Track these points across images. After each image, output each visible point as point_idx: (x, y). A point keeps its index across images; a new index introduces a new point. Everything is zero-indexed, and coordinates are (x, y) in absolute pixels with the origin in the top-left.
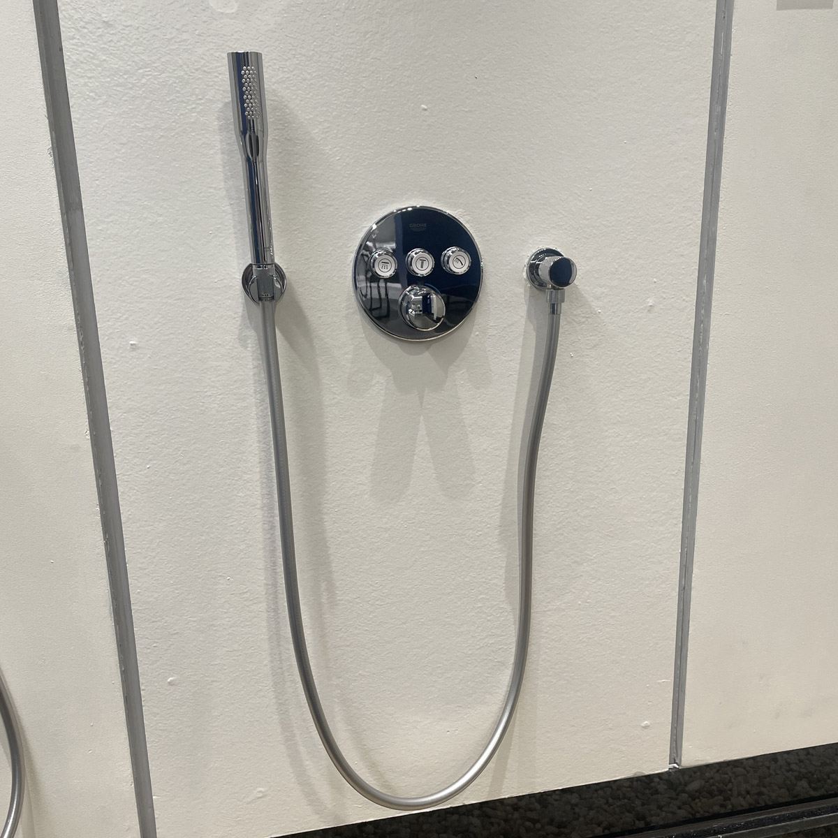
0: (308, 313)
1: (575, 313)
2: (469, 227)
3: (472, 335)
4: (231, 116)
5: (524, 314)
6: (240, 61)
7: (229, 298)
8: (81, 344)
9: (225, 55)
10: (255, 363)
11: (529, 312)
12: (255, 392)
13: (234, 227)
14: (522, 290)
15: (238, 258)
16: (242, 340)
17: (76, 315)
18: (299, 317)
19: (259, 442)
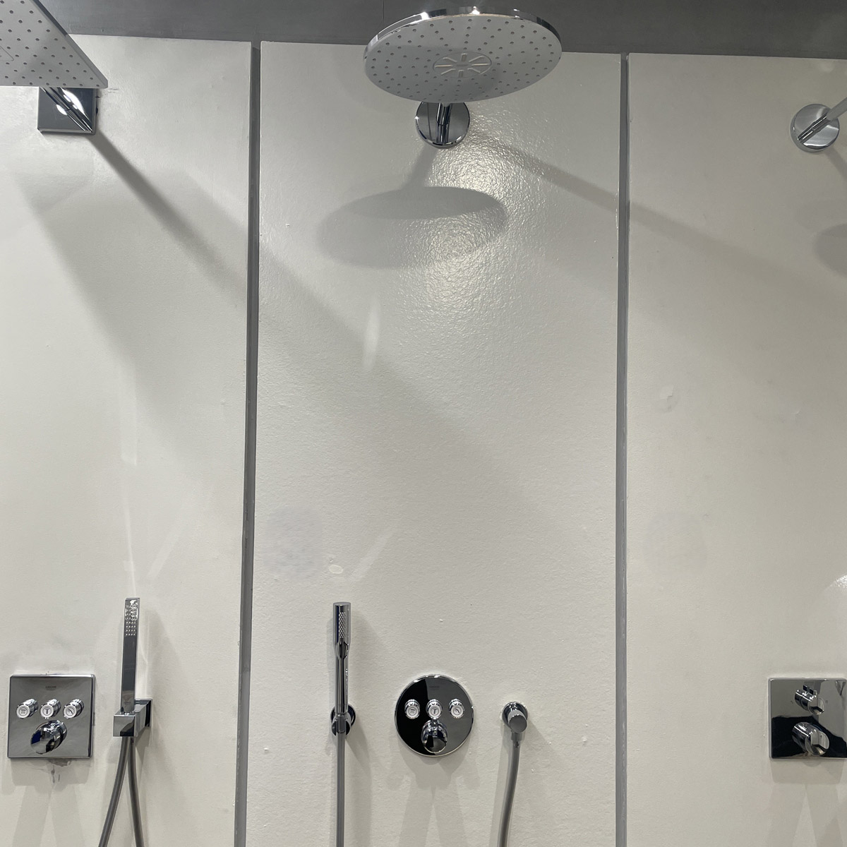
0: (367, 736)
1: (534, 743)
2: (465, 688)
3: (467, 754)
4: (332, 635)
5: (501, 742)
6: (340, 610)
7: (322, 725)
8: (238, 746)
9: (332, 605)
10: (333, 765)
11: (504, 741)
12: (332, 782)
13: (330, 684)
14: (499, 727)
15: (328, 703)
16: (327, 750)
17: (238, 730)
18: (362, 738)
19: (331, 815)
